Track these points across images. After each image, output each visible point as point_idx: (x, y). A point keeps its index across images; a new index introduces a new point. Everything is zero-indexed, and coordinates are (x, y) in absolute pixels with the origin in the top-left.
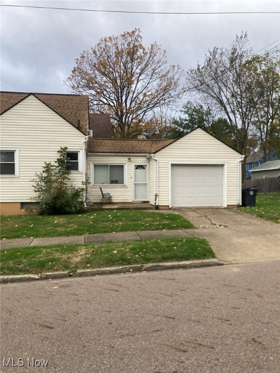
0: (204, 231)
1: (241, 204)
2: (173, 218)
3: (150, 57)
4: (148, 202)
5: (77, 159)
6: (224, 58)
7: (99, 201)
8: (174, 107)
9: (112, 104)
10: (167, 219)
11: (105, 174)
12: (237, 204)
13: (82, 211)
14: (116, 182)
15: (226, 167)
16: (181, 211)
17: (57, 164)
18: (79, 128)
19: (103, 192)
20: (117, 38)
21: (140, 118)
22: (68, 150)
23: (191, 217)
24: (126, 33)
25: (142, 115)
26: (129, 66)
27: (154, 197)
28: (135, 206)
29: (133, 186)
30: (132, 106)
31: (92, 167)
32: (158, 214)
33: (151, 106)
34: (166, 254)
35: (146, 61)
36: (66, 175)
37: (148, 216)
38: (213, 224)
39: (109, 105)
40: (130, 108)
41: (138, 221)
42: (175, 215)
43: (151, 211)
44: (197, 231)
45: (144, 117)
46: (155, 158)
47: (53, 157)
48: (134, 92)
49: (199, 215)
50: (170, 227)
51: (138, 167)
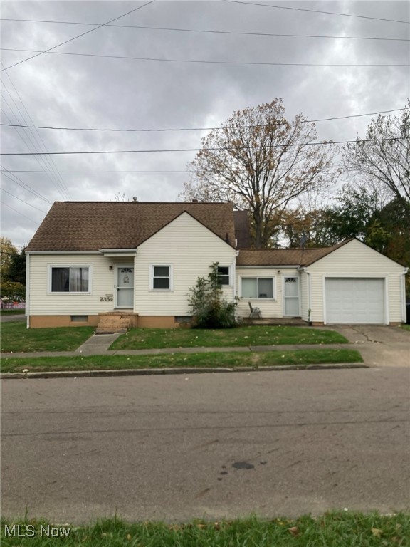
0: (360, 345)
1: (405, 321)
2: (328, 334)
3: (295, 131)
4: (300, 318)
5: (228, 274)
6: (392, 127)
7: (248, 316)
8: (326, 194)
9: (245, 192)
10: (323, 335)
11: (253, 288)
12: (400, 321)
13: (234, 326)
14: (265, 296)
15: (387, 280)
16: (338, 328)
17: (209, 279)
18: (227, 241)
19: (253, 307)
20: (252, 110)
21: (282, 209)
22: (219, 265)
23: (347, 333)
24: (265, 105)
25: (283, 205)
26: (267, 143)
27: (308, 313)
28: (287, 322)
29: (283, 300)
30: (271, 194)
31: (240, 280)
32: (313, 330)
33: (296, 192)
34: (324, 359)
35: (289, 137)
36: (219, 290)
37: (303, 332)
38: (368, 340)
39: (242, 193)
40: (269, 196)
41: (294, 336)
42: (331, 332)
43: (304, 327)
44: (352, 345)
45: (287, 206)
46: (308, 272)
47: (205, 273)
48: (274, 177)
49: (356, 332)
50: (326, 342)
51: (288, 280)
